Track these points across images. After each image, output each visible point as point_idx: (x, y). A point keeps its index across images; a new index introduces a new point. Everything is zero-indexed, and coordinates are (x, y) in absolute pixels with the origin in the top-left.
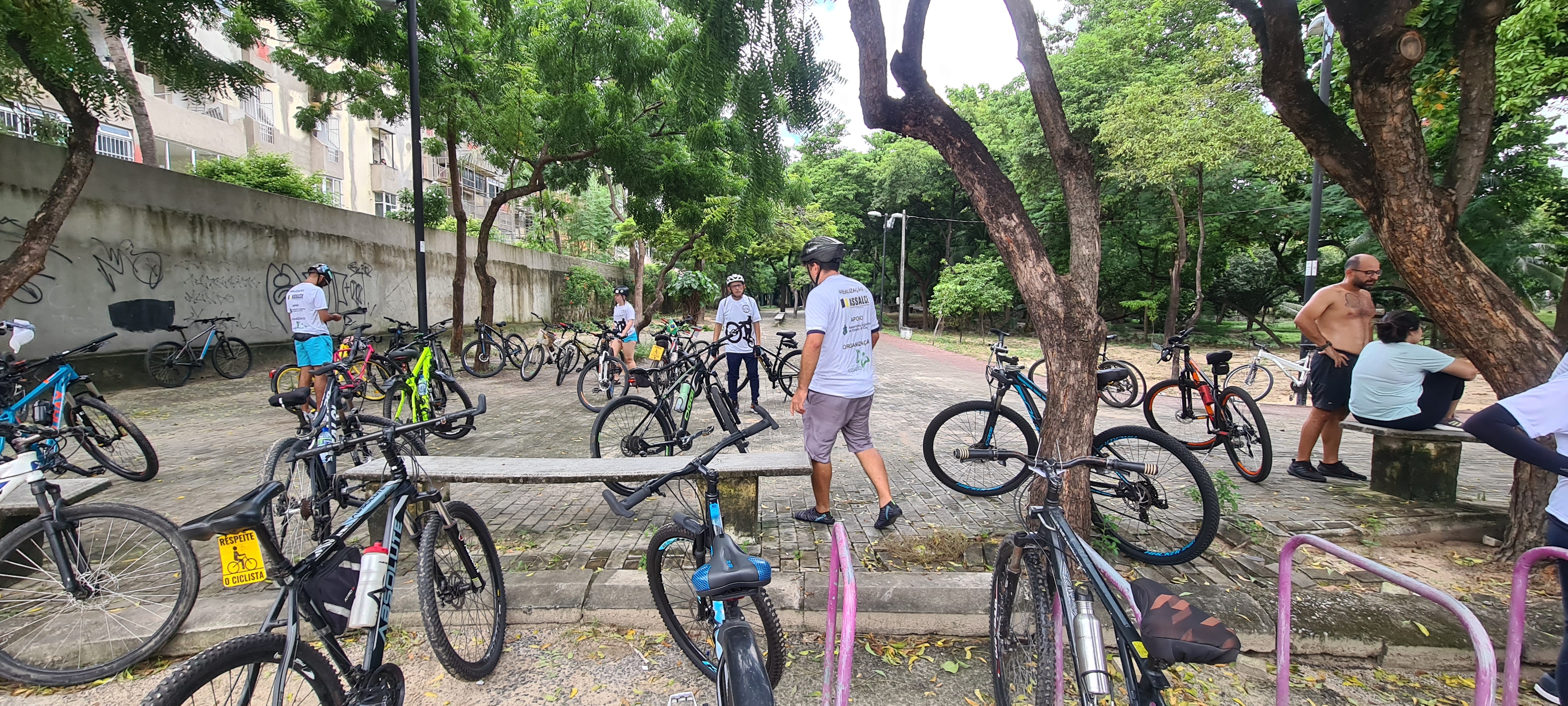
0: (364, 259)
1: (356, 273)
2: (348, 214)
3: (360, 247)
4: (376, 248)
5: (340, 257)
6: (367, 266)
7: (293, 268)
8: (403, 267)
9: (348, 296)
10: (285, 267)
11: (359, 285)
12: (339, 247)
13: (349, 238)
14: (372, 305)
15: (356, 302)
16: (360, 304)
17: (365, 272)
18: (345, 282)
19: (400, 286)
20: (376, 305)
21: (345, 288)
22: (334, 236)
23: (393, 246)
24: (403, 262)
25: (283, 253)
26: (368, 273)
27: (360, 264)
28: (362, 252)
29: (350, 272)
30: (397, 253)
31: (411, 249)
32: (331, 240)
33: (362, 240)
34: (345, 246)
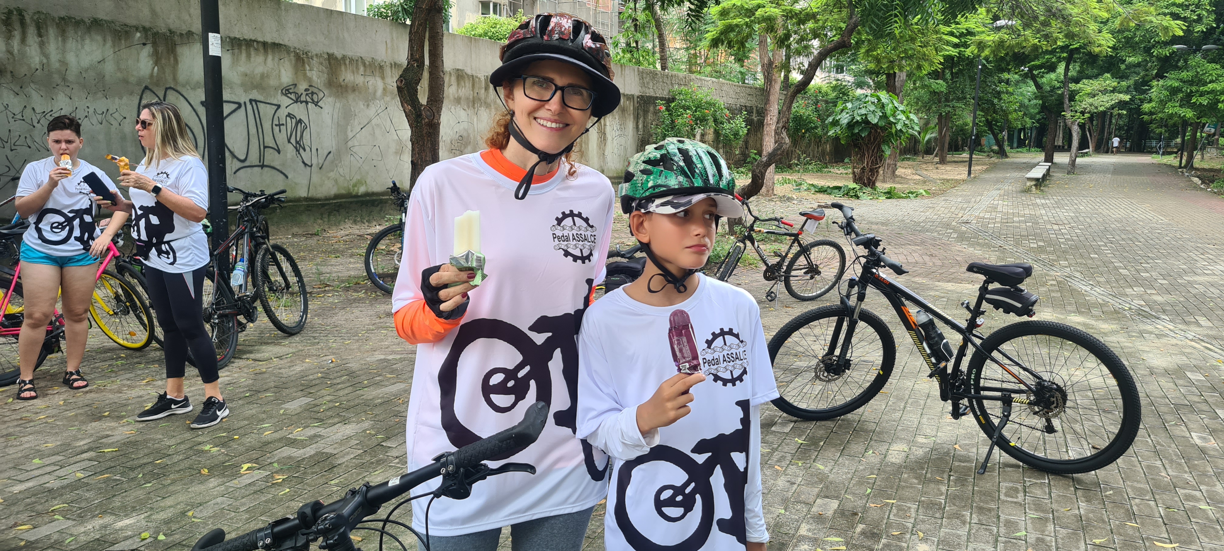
0: (310, 80)
1: (296, 102)
2: (283, 8)
3: (303, 60)
4: (333, 62)
5: (268, 76)
6: (315, 90)
7: (185, 94)
8: (379, 92)
9: (282, 138)
10: (170, 93)
11: (300, 121)
12: (266, 60)
13: (285, 46)
14: (323, 153)
15: (296, 148)
16: (301, 151)
17: (312, 99)
18: (276, 117)
19: (373, 122)
20: (330, 152)
21: (276, 125)
22: (258, 42)
23: (361, 58)
24: (380, 84)
25: (168, 71)
26: (318, 102)
27: (302, 87)
28: (308, 68)
29: (285, 101)
30: (368, 70)
31: (395, 64)
32: (252, 49)
33: (307, 49)
34: (276, 59)
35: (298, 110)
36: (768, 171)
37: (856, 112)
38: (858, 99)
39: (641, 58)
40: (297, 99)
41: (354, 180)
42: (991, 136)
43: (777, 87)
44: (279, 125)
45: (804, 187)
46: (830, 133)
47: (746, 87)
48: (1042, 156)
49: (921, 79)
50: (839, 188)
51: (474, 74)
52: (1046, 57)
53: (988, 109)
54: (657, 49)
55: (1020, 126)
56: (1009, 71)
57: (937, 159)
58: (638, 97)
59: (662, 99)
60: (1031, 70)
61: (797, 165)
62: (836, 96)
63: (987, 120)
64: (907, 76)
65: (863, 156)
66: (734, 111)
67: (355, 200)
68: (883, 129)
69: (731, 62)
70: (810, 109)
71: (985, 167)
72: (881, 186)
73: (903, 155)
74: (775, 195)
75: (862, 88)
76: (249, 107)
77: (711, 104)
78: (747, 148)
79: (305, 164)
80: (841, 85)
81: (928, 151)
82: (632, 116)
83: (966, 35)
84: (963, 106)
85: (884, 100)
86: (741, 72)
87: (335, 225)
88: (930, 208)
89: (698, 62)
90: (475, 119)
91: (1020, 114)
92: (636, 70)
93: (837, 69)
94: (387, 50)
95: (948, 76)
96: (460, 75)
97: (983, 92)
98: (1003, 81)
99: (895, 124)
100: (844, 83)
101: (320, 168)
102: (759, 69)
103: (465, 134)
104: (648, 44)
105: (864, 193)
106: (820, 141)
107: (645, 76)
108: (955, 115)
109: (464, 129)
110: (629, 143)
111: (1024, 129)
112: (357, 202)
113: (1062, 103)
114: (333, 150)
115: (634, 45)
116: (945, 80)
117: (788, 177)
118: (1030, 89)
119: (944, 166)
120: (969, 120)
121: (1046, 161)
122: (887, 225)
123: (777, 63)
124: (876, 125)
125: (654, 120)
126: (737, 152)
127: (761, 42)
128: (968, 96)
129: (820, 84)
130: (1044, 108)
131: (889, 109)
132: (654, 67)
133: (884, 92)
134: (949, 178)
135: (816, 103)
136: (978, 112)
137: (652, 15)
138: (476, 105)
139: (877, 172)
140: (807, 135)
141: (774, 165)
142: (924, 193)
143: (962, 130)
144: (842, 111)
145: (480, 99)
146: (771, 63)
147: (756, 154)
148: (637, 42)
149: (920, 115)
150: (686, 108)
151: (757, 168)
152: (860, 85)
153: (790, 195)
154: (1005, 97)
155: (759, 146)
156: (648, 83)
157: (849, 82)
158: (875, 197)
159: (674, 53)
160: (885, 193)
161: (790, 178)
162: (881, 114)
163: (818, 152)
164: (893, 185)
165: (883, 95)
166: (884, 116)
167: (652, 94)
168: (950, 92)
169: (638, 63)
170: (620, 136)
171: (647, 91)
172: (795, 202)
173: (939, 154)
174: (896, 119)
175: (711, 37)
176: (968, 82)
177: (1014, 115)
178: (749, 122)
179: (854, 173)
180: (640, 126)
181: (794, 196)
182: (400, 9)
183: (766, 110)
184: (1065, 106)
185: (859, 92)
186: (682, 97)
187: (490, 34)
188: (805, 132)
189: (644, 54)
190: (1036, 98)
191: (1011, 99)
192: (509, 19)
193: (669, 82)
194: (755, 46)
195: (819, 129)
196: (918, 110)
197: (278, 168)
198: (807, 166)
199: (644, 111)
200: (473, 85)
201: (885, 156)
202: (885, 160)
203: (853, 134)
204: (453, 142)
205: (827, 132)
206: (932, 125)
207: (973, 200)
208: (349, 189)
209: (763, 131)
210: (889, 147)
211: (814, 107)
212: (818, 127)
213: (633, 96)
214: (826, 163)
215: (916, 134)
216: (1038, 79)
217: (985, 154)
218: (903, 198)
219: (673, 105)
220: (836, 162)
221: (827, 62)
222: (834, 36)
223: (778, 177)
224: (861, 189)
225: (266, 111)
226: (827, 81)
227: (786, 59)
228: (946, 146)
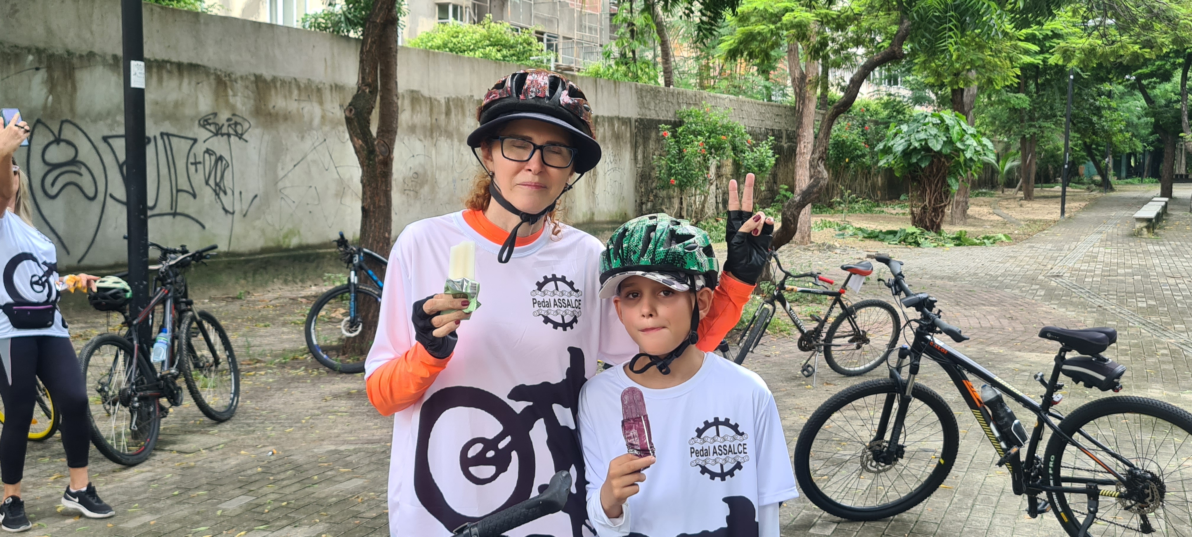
0: (233, 107)
1: (216, 134)
2: (202, 21)
3: (225, 84)
4: (260, 85)
5: (183, 104)
6: (239, 120)
7: (84, 128)
8: (317, 121)
9: (198, 179)
10: (67, 128)
11: (221, 158)
12: (180, 84)
13: (204, 67)
14: (248, 197)
15: (215, 191)
16: (222, 195)
17: (236, 131)
18: (192, 154)
19: (310, 157)
20: (256, 196)
21: (192, 164)
22: (171, 63)
23: (295, 79)
24: (317, 111)
25: (64, 100)
26: (242, 134)
27: (224, 116)
28: (230, 93)
29: (203, 134)
30: (303, 94)
31: (336, 86)
32: (164, 72)
33: (230, 70)
34: (193, 83)
35: (219, 145)
36: (802, 212)
37: (913, 137)
38: (916, 120)
39: (639, 71)
40: (217, 131)
41: (285, 230)
42: (1091, 163)
43: (812, 107)
44: (195, 164)
45: (850, 231)
46: (881, 163)
47: (772, 106)
48: (1157, 189)
49: (998, 92)
50: (894, 233)
51: (433, 96)
52: (1157, 63)
53: (1085, 130)
54: (659, 59)
55: (1128, 151)
56: (1110, 81)
57: (1021, 194)
58: (636, 121)
59: (666, 122)
60: (1139, 78)
61: (840, 203)
62: (888, 115)
63: (1085, 143)
64: (979, 88)
65: (924, 191)
66: (758, 137)
67: (286, 254)
68: (948, 157)
69: (753, 75)
70: (855, 132)
71: (1083, 204)
72: (949, 229)
73: (977, 189)
74: (811, 242)
75: (921, 104)
76: (160, 142)
77: (729, 129)
78: (775, 182)
79: (226, 211)
80: (895, 101)
81: (1010, 183)
82: (629, 145)
83: (1052, 37)
84: (1053, 126)
85: (948, 122)
86: (767, 88)
87: (261, 285)
88: (1011, 257)
89: (712, 75)
90: (434, 152)
91: (1128, 135)
92: (633, 86)
93: (889, 82)
94: (326, 69)
95: (1032, 87)
96: (415, 98)
97: (1077, 108)
98: (1103, 94)
99: (963, 151)
100: (898, 99)
101: (245, 216)
102: (789, 82)
103: (421, 171)
104: (647, 53)
105: (926, 239)
106: (869, 173)
107: (644, 94)
108: (1042, 137)
109: (420, 164)
110: (625, 178)
111: (1134, 153)
112: (288, 257)
113: (1180, 121)
114: (260, 193)
115: (631, 55)
116: (1028, 93)
117: (828, 219)
118: (1138, 103)
119: (1031, 202)
120: (1061, 143)
121: (1163, 195)
122: (955, 280)
123: (811, 77)
124: (939, 153)
125: (656, 149)
126: (763, 188)
127: (790, 51)
128: (1059, 113)
129: (867, 100)
130: (1157, 128)
131: (955, 133)
132: (656, 82)
133: (949, 111)
134: (1036, 218)
135: (863, 124)
136: (1072, 134)
137: (653, 17)
138: (434, 135)
139: (943, 212)
140: (852, 165)
141: (810, 205)
142: (1004, 239)
143: (1052, 156)
144: (896, 135)
145: (439, 127)
146: (803, 77)
147: (786, 190)
148: (634, 52)
149: (998, 137)
150: (697, 133)
151: (788, 210)
152: (919, 100)
153: (831, 243)
154: (1106, 113)
155: (790, 179)
156: (649, 103)
157: (904, 97)
158: (941, 243)
159: (681, 64)
160: (953, 239)
161: (831, 220)
162: (945, 139)
163: (866, 186)
164: (963, 229)
165: (948, 115)
166: (950, 142)
167: (654, 116)
168: (1035, 109)
169: (636, 77)
170: (614, 169)
171: (648, 112)
172: (838, 251)
173: (1024, 187)
174: (965, 145)
175: (728, 48)
176: (1057, 97)
177: (1120, 137)
178: (777, 149)
179: (912, 213)
180: (640, 157)
181: (836, 244)
182: (343, 19)
183: (799, 135)
184: (1184, 125)
185: (918, 110)
186: (691, 120)
187: (450, 45)
188: (850, 162)
189: (643, 66)
190: (1146, 115)
191: (1115, 116)
192: (475, 27)
193: (675, 101)
194: (783, 54)
195: (868, 157)
196: (995, 132)
197: (193, 215)
198: (853, 205)
199: (644, 138)
200: (431, 110)
201: (953, 191)
202: (953, 196)
203: (910, 165)
204: (406, 181)
205: (878, 161)
206: (1013, 150)
207: (1066, 247)
208: (279, 242)
209: (795, 162)
210: (957, 180)
211: (860, 130)
212: (866, 155)
213: (630, 119)
214: (877, 201)
215: (994, 162)
216: (1148, 91)
217: (1085, 187)
218: (976, 244)
219: (680, 130)
220: (890, 199)
221: (876, 73)
222: (883, 41)
223: (816, 220)
224: (922, 233)
225: (180, 146)
226: (876, 96)
227: (823, 72)
228: (1033, 177)
